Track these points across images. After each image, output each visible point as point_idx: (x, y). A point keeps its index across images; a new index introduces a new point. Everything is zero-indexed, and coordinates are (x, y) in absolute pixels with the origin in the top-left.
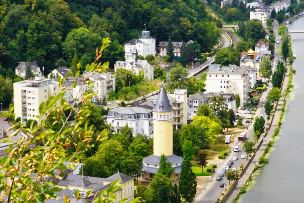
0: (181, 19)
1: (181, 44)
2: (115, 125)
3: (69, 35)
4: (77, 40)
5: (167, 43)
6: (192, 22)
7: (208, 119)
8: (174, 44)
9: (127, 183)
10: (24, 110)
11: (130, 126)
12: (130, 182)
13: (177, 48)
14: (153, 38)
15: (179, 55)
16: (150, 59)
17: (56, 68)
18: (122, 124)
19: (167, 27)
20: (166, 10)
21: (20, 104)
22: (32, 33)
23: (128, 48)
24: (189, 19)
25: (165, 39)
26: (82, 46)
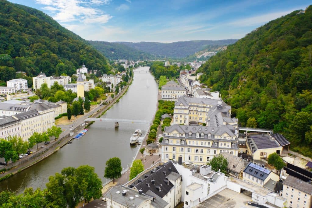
0: (97, 63)
1: (96, 70)
2: (66, 90)
3: (57, 66)
4: (60, 67)
5: (91, 70)
6: (101, 65)
7: (99, 88)
8: (94, 70)
9: (64, 104)
10: (36, 86)
11: (71, 89)
12: (65, 104)
13: (95, 71)
14: (87, 67)
15: (96, 74)
16: (85, 74)
17: (52, 75)
18: (69, 89)
19: (92, 65)
20: (92, 60)
21: (35, 84)
22: (44, 65)
23: (78, 70)
24: (100, 64)
25: (91, 69)
26: (61, 69)
